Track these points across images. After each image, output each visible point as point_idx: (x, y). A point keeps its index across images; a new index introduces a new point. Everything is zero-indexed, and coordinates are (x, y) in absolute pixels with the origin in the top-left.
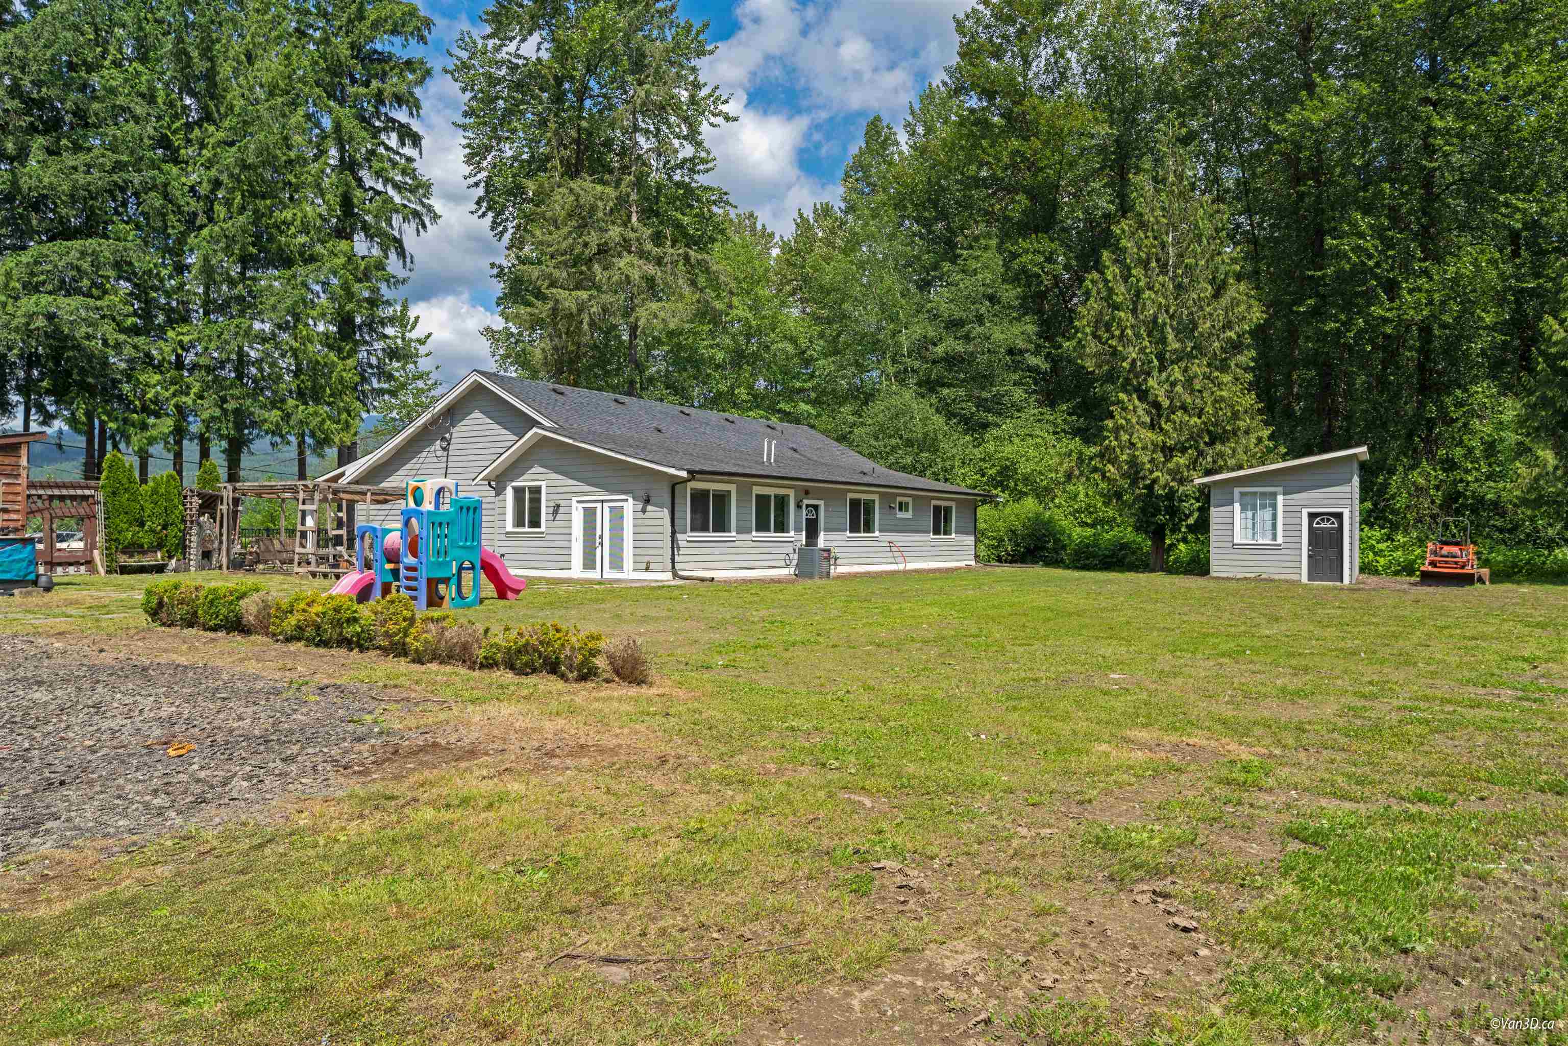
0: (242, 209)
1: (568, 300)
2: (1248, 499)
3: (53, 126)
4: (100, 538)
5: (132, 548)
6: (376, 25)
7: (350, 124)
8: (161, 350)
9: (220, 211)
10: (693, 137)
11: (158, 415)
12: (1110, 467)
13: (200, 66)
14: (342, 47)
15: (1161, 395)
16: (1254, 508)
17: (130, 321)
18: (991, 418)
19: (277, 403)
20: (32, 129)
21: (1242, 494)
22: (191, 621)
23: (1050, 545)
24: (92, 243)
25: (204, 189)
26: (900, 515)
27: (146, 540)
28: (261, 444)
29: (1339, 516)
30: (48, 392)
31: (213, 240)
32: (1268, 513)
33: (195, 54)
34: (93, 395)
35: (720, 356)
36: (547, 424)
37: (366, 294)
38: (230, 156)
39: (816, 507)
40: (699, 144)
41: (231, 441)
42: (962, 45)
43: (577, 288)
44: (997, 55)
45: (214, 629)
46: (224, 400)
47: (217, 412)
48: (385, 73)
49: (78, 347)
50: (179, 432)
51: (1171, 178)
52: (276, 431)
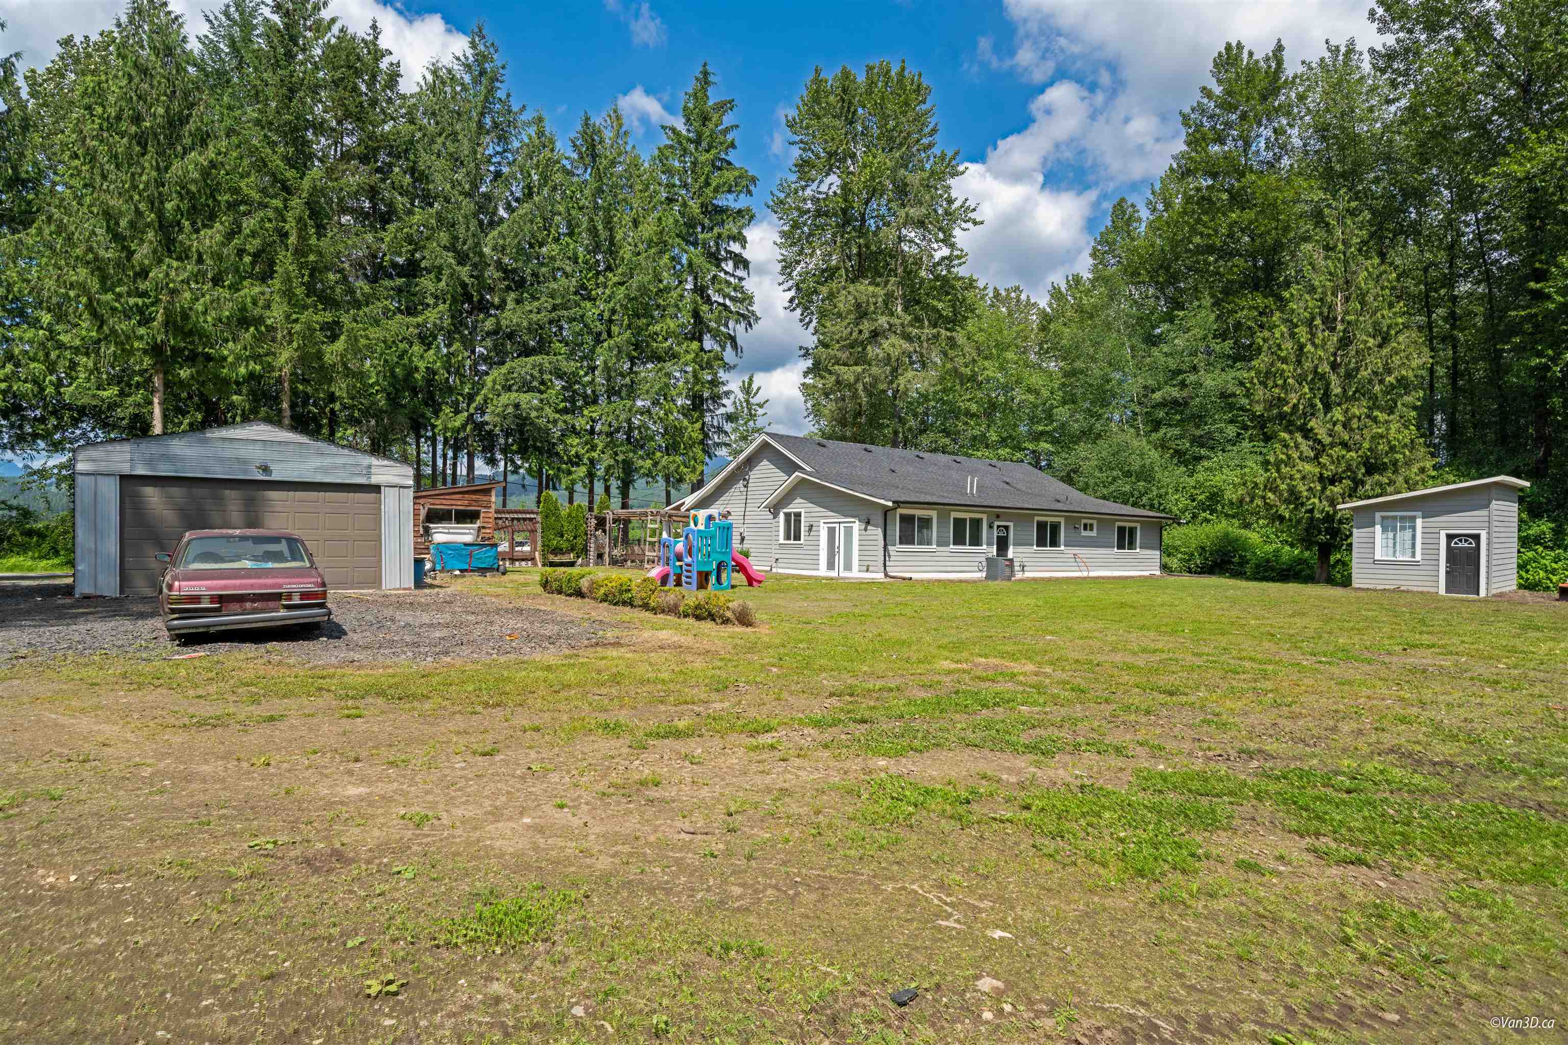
0: (629, 326)
1: (848, 374)
2: (1388, 522)
3: (520, 284)
4: (539, 544)
5: (557, 551)
6: (716, 190)
7: (700, 260)
8: (581, 423)
9: (615, 329)
10: (947, 241)
11: (578, 465)
12: (1270, 495)
13: (603, 234)
14: (694, 206)
15: (1322, 433)
16: (1394, 529)
17: (562, 405)
18: (1203, 452)
19: (649, 455)
20: (508, 288)
21: (1383, 518)
22: (560, 592)
23: (1236, 560)
24: (538, 359)
25: (606, 315)
26: (1084, 533)
27: (565, 545)
28: (640, 483)
29: (1477, 537)
30: (516, 452)
31: (610, 349)
32: (1408, 534)
33: (600, 227)
34: (541, 453)
35: (974, 408)
36: (808, 469)
37: (709, 378)
38: (621, 292)
39: (1007, 528)
40: (952, 246)
41: (623, 481)
42: (1188, 134)
43: (856, 364)
44: (1221, 140)
45: (570, 595)
46: (616, 454)
47: (612, 462)
48: (723, 221)
49: (532, 423)
50: (591, 475)
51: (1340, 246)
52: (649, 474)
